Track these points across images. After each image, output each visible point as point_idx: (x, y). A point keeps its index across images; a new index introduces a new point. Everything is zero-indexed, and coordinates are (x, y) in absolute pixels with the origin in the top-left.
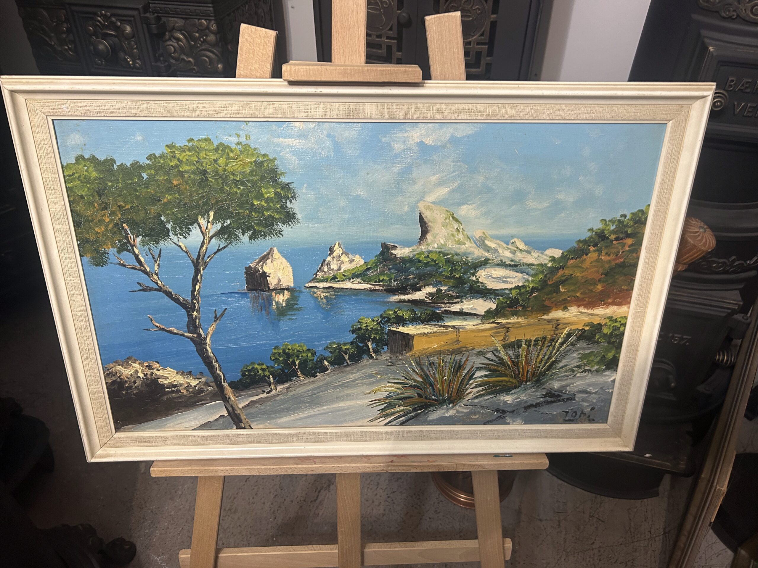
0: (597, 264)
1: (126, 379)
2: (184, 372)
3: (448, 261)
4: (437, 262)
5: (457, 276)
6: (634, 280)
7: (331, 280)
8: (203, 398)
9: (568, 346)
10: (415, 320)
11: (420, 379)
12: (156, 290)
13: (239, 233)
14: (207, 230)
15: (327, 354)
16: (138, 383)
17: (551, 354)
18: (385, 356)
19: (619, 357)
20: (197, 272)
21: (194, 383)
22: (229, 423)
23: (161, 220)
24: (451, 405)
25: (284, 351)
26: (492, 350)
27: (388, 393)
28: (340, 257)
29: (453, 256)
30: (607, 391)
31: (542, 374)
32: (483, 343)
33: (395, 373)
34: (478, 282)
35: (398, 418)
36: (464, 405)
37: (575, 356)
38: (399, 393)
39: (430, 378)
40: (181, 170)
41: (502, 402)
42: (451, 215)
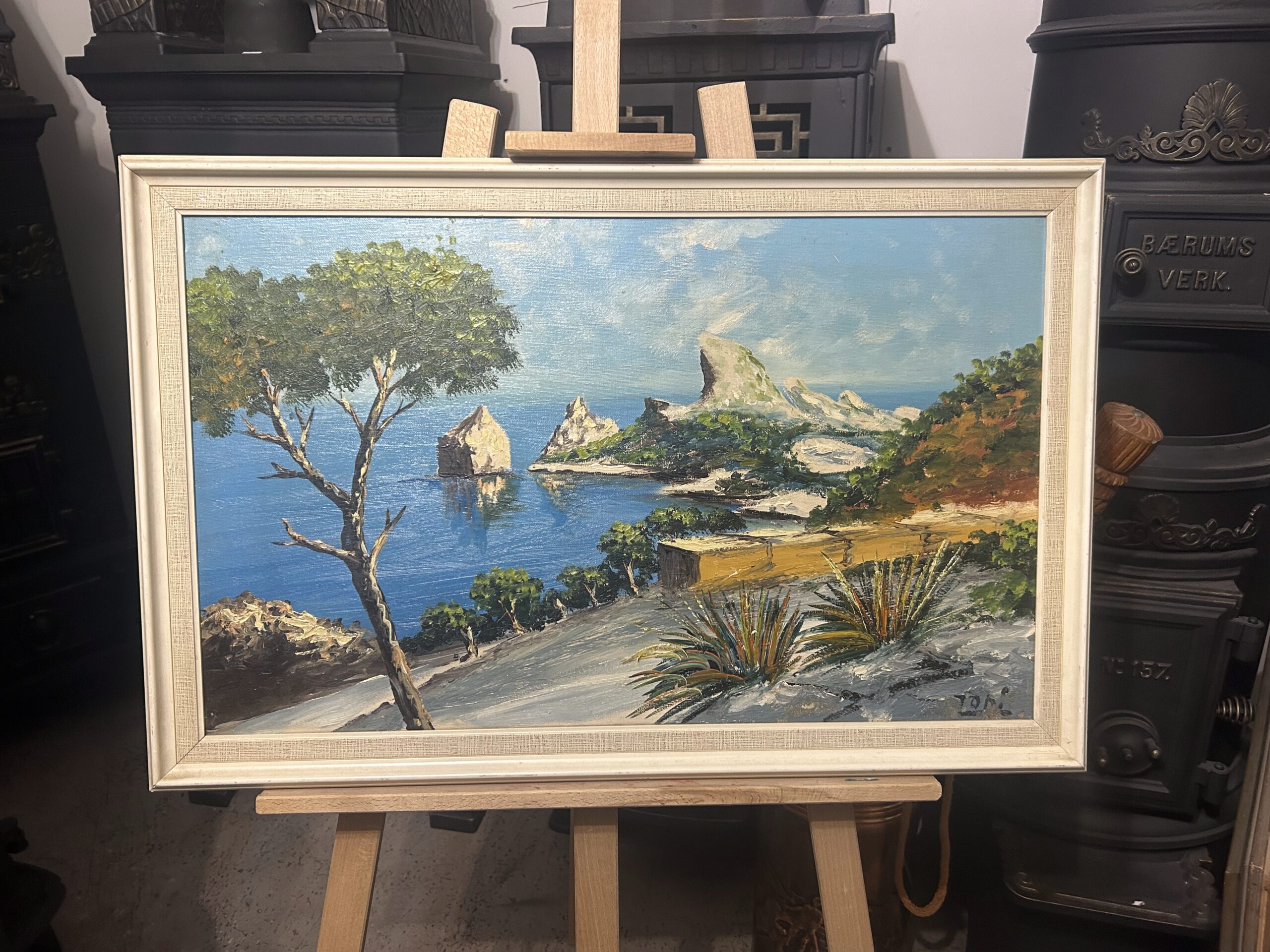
0: (977, 431)
1: (235, 633)
2: (329, 620)
3: (748, 427)
4: (729, 429)
5: (763, 452)
6: (1039, 457)
7: (569, 458)
8: (356, 669)
9: (949, 573)
10: (700, 527)
11: (713, 635)
12: (300, 475)
13: (432, 382)
14: (385, 379)
15: (560, 587)
16: (254, 639)
17: (923, 588)
18: (654, 593)
19: (1035, 592)
20: (365, 445)
21: (343, 640)
22: (396, 719)
23: (318, 362)
24: (766, 684)
25: (492, 581)
26: (827, 580)
27: (661, 660)
28: (582, 421)
29: (754, 419)
30: (1024, 656)
31: (913, 625)
32: (812, 568)
33: (671, 622)
34: (795, 461)
35: (678, 709)
36: (789, 684)
37: (962, 592)
38: (678, 659)
39: (729, 632)
40: (355, 287)
41: (851, 677)
42: (747, 353)
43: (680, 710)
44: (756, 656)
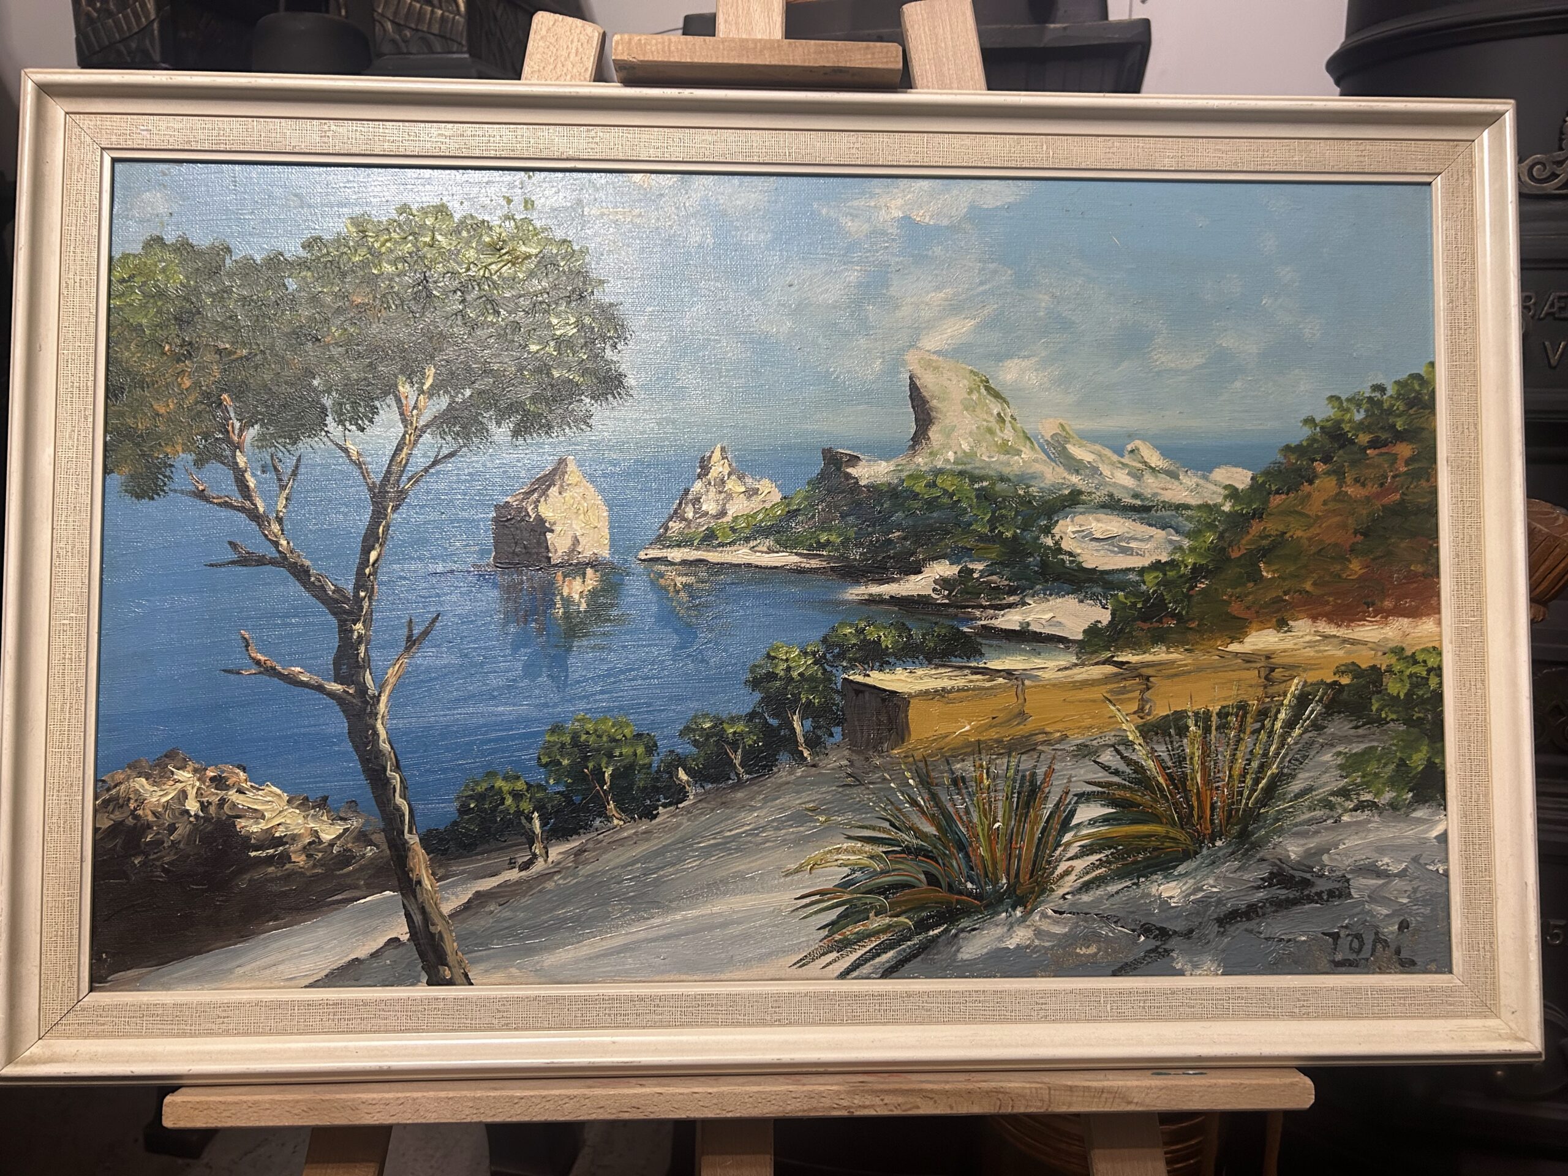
0: (1339, 505)
1: (151, 818)
2: (306, 799)
3: (984, 496)
4: (955, 498)
5: (1009, 534)
6: (1437, 549)
7: (703, 540)
8: (349, 881)
9: (1306, 731)
10: (909, 653)
11: (931, 830)
12: (273, 562)
13: (488, 417)
14: (415, 412)
15: (685, 748)
16: (182, 830)
17: (1265, 754)
18: (836, 760)
19: (1443, 763)
20: (379, 514)
21: (329, 833)
22: (411, 966)
23: (310, 385)
24: (1018, 913)
25: (575, 736)
26: (1113, 740)
27: (847, 870)
28: (723, 482)
29: (994, 484)
30: (1431, 868)
31: (1251, 816)
32: (1088, 722)
33: (862, 808)
34: (1059, 550)
35: (876, 953)
36: (1055, 912)
37: (1328, 762)
38: (875, 870)
39: (957, 826)
40: (376, 272)
41: (1155, 901)
42: (982, 381)
43: (879, 955)
44: (1002, 865)
